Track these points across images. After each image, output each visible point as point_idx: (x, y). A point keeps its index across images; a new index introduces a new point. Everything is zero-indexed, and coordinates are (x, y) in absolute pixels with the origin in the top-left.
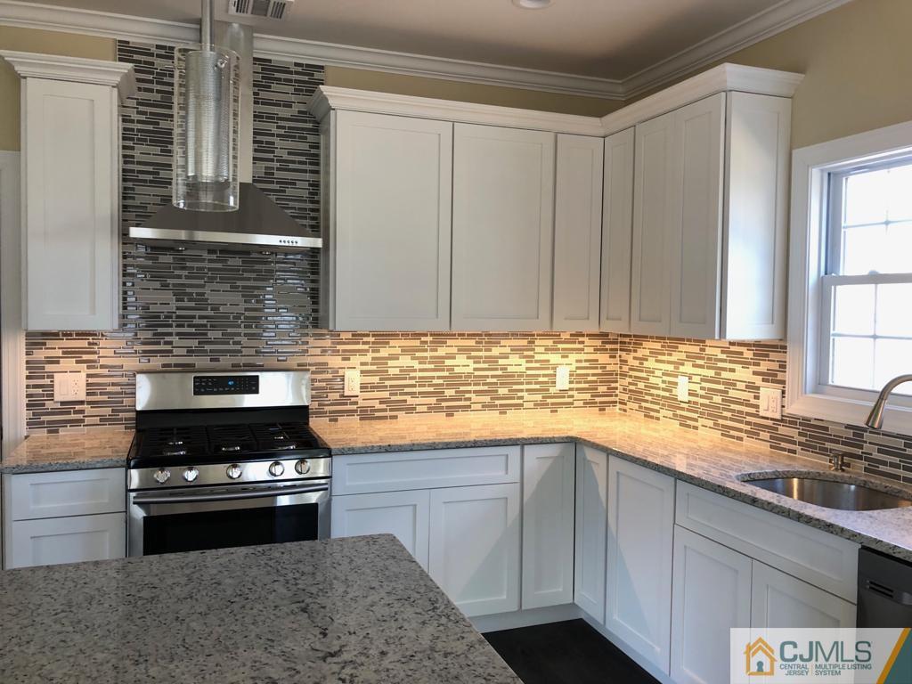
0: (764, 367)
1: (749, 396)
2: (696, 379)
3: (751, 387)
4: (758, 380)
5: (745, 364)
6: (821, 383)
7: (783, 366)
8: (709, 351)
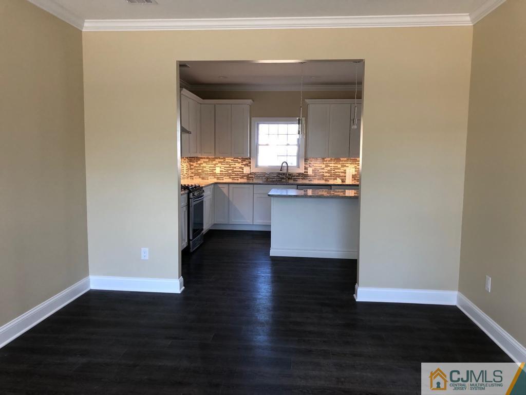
0: (244, 163)
1: (241, 170)
2: (222, 167)
3: (241, 168)
4: (243, 166)
5: (239, 163)
6: (257, 166)
7: (250, 163)
8: (226, 160)
